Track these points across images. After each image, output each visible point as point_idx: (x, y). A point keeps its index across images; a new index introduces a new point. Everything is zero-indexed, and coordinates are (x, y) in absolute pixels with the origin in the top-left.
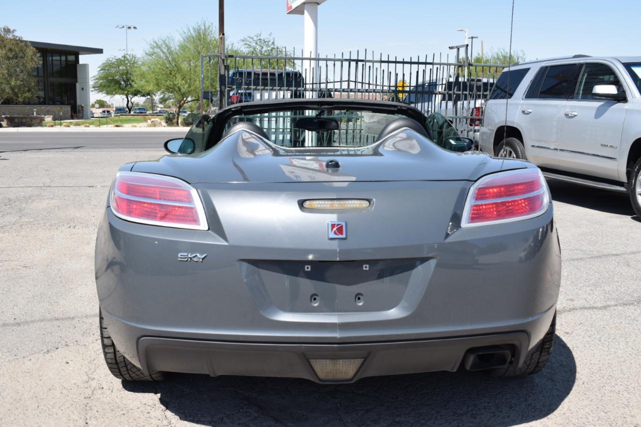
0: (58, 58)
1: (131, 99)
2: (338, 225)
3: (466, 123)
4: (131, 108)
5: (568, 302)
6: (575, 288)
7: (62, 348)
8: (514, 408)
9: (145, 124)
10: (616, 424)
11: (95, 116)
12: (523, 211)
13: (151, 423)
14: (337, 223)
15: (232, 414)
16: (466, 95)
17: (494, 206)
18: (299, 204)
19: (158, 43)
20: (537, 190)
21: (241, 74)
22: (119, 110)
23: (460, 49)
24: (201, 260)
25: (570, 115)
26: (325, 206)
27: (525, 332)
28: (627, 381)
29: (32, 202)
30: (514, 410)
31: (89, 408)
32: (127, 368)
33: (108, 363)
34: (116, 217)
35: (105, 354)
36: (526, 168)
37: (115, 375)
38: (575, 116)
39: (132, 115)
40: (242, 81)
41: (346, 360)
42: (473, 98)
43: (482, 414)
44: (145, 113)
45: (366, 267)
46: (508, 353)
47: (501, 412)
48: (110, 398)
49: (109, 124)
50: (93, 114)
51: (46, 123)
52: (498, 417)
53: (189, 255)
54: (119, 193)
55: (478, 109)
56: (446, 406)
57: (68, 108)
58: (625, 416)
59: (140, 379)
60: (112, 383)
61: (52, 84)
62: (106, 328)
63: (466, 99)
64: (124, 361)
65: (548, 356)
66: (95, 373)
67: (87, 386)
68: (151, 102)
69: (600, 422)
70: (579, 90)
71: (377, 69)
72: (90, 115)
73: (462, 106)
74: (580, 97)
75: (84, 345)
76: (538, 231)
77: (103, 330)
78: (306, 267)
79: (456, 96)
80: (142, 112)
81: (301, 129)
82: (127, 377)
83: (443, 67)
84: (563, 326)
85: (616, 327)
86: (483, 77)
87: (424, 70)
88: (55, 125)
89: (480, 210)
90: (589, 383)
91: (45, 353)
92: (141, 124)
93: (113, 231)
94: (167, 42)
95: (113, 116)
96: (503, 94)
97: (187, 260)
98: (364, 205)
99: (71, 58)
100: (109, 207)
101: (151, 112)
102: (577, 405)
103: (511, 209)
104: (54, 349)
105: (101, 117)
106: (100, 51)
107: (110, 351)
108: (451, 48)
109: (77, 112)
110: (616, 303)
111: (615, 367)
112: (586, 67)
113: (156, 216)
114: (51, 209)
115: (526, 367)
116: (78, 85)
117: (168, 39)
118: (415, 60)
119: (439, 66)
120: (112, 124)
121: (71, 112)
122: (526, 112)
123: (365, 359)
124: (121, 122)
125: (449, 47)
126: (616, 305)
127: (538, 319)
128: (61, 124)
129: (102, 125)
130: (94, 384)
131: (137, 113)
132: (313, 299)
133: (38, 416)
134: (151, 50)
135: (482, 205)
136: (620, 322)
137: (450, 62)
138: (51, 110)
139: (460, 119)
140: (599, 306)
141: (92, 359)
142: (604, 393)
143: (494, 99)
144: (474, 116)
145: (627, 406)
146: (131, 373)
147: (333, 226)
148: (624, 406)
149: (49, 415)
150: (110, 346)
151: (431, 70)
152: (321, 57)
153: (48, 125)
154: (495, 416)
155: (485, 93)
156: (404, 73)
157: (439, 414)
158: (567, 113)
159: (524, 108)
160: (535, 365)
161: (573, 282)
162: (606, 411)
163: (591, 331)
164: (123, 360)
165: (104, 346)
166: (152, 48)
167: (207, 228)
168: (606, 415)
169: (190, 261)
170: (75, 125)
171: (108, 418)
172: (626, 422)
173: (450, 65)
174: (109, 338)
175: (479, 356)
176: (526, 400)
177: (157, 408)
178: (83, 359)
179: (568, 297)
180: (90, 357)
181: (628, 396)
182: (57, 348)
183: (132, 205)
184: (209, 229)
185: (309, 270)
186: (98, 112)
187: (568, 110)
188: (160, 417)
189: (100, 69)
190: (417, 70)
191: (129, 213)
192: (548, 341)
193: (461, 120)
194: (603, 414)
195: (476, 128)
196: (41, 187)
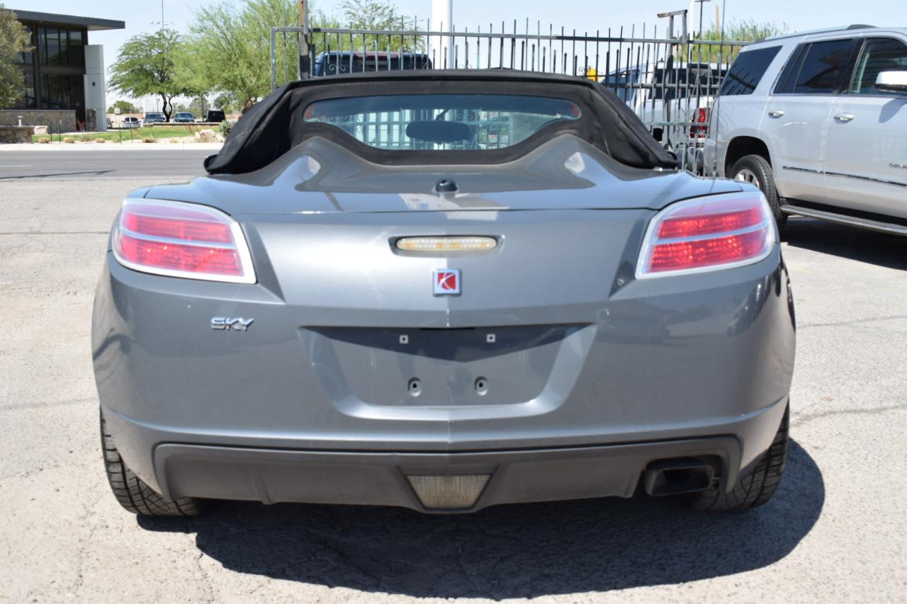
0: (55, 36)
1: (170, 99)
2: (448, 274)
3: (685, 132)
4: (170, 113)
5: (822, 402)
6: (835, 381)
7: (49, 469)
8: (724, 556)
9: (191, 138)
10: (878, 578)
11: (114, 125)
12: (733, 254)
13: (178, 577)
14: (446, 272)
15: (300, 564)
16: (683, 89)
17: (690, 247)
18: (391, 244)
19: (210, 12)
20: (757, 223)
21: (333, 58)
22: (151, 116)
23: (675, 17)
24: (245, 328)
25: (842, 119)
26: (430, 246)
27: (733, 438)
28: (902, 518)
29: (12, 255)
30: (724, 558)
31: (85, 555)
32: (142, 496)
33: (113, 488)
34: (121, 267)
35: (110, 474)
36: (742, 191)
37: (125, 507)
38: (850, 119)
39: (172, 125)
40: (335, 69)
41: (465, 477)
42: (695, 94)
43: (675, 564)
44: (193, 121)
45: (491, 338)
46: (710, 469)
47: (704, 561)
48: (117, 540)
49: (136, 139)
50: (110, 123)
51: (38, 137)
52: (699, 568)
53: (228, 320)
54: (127, 230)
55: (702, 111)
56: (621, 552)
57: (71, 115)
58: (892, 567)
59: (164, 512)
60: (122, 519)
61: (46, 77)
62: (109, 436)
63: (683, 96)
64: (138, 485)
65: (778, 478)
66: (96, 505)
67: (83, 524)
68: (201, 104)
69: (852, 576)
70: (856, 80)
71: (544, 49)
72: (105, 125)
73: (677, 106)
74: (858, 91)
75: (83, 465)
76: (755, 289)
77: (106, 438)
78: (401, 337)
79: (668, 92)
80: (186, 118)
81: (426, 143)
82: (145, 511)
83: (649, 46)
84: (811, 438)
85: (894, 438)
86: (711, 62)
87: (618, 51)
88: (51, 140)
89: (668, 252)
90: (842, 520)
91: (22, 476)
92: (185, 139)
93: (116, 286)
94: (223, 10)
95: (142, 126)
96: (742, 87)
97: (225, 329)
98: (488, 245)
99: (76, 36)
100: (110, 251)
101: (202, 120)
102: (820, 553)
103: (717, 252)
104: (37, 470)
105: (124, 128)
106: (120, 25)
107: (115, 470)
108: (660, 16)
109: (85, 120)
110: (897, 404)
111: (885, 497)
112: (868, 45)
113: (180, 264)
114: (41, 266)
115: (745, 495)
116: (86, 77)
117: (224, 6)
118: (604, 35)
119: (641, 44)
120: (139, 138)
121: (77, 120)
122: (775, 115)
123: (492, 475)
124: (153, 135)
125: (658, 15)
126: (897, 407)
127: (755, 418)
128: (60, 139)
129: (124, 139)
130: (94, 520)
131: (181, 121)
132: (412, 385)
133: (8, 566)
134: (200, 23)
135: (671, 245)
136: (899, 432)
137: (659, 37)
138: (45, 117)
139: (675, 127)
140: (870, 409)
141: (93, 484)
142: (864, 535)
143: (728, 94)
144: (696, 123)
145: (896, 553)
146: (148, 503)
147: (441, 276)
148: (892, 553)
149: (26, 564)
150: (116, 462)
151: (629, 50)
152: (457, 31)
153: (40, 140)
154: (694, 567)
155: (713, 86)
156: (587, 55)
157: (610, 564)
158: (838, 116)
159: (772, 109)
160: (759, 491)
161: (833, 372)
162: (863, 560)
163: (854, 444)
164: (136, 483)
165: (108, 463)
166: (200, 21)
167: (254, 281)
168: (864, 566)
169: (229, 330)
170: (83, 141)
171: (112, 568)
172: (894, 576)
173: (659, 43)
174: (115, 450)
175: (666, 473)
176: (744, 545)
177: (186, 554)
178: (80, 485)
179: (823, 395)
180: (90, 482)
181: (900, 539)
182: (41, 470)
183: (144, 248)
184: (257, 282)
185: (406, 341)
186: (118, 120)
187: (839, 112)
188: (191, 568)
189: (120, 53)
190: (607, 50)
191: (141, 260)
192: (777, 455)
193: (677, 129)
194: (859, 565)
195: (700, 140)
196: (26, 233)
